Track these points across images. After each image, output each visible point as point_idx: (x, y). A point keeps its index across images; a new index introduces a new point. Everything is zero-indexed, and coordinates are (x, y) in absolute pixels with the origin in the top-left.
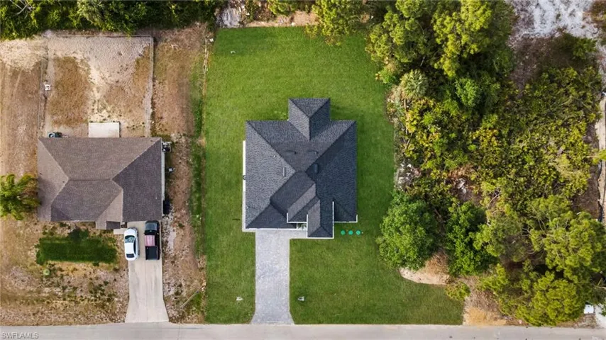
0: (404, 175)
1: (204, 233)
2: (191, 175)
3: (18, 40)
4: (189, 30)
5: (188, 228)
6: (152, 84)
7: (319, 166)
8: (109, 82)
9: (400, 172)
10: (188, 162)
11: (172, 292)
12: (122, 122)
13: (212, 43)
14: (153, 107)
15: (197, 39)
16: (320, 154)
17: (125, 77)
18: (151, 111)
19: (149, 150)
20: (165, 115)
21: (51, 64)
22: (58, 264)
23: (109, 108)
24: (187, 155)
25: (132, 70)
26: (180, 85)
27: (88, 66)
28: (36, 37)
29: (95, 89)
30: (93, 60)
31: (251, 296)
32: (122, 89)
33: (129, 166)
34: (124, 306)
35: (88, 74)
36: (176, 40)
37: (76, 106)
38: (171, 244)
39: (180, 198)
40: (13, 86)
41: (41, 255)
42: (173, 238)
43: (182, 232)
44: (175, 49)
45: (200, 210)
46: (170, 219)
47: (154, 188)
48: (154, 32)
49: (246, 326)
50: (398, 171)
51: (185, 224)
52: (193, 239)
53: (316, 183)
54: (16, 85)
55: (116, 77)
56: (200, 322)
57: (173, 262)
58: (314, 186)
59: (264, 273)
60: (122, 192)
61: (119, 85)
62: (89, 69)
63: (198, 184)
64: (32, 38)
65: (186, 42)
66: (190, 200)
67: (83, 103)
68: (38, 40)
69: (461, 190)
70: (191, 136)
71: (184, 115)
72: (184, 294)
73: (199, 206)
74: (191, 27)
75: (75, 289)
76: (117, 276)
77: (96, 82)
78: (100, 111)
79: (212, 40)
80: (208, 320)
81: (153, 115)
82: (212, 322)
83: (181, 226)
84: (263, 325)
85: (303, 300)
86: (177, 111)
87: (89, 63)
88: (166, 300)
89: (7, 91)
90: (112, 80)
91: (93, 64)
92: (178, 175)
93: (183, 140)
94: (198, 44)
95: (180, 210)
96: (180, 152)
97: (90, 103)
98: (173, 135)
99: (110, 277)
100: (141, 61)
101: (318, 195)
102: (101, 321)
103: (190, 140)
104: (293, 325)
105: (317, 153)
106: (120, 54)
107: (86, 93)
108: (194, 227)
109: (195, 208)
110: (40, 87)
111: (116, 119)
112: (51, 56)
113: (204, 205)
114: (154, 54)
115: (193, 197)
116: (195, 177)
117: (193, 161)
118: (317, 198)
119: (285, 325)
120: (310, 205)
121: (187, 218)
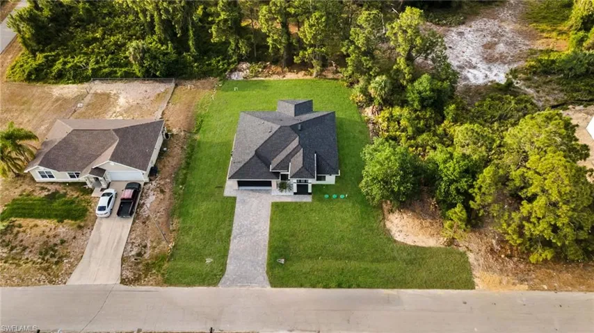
1: (183, 200)
4: (204, 81)
5: (168, 194)
6: (166, 104)
10: (182, 148)
11: (133, 253)
14: (163, 115)
20: (171, 119)
21: (90, 95)
22: (20, 221)
24: (183, 143)
25: (152, 99)
26: (189, 106)
27: (118, 97)
30: (124, 94)
31: (222, 257)
32: (140, 107)
34: (73, 266)
38: (147, 206)
39: (167, 170)
40: (52, 106)
41: (7, 213)
42: (151, 201)
43: (161, 197)
44: (191, 89)
45: (184, 182)
46: (153, 185)
48: (177, 81)
49: (212, 288)
51: (167, 190)
53: (299, 136)
54: (55, 105)
55: (138, 102)
56: (157, 285)
57: (144, 223)
58: (297, 139)
59: (241, 233)
61: (138, 105)
66: (177, 174)
67: (105, 113)
70: (190, 133)
72: (146, 256)
73: (185, 179)
74: (206, 79)
75: (25, 249)
76: (78, 234)
77: (120, 104)
79: (220, 85)
80: (166, 282)
82: (171, 285)
83: (162, 192)
84: (233, 288)
87: (120, 95)
88: (124, 260)
91: (122, 96)
92: (171, 154)
93: (183, 134)
94: (209, 87)
96: (177, 140)
97: (111, 113)
98: (174, 130)
99: (70, 235)
100: (161, 95)
102: (37, 283)
103: (188, 135)
104: (269, 288)
106: (146, 92)
107: (110, 108)
108: (175, 194)
109: (180, 180)
113: (190, 178)
114: (173, 91)
115: (180, 172)
116: (186, 158)
117: (187, 148)
118: (300, 147)
119: (260, 288)
120: (293, 153)
121: (170, 186)
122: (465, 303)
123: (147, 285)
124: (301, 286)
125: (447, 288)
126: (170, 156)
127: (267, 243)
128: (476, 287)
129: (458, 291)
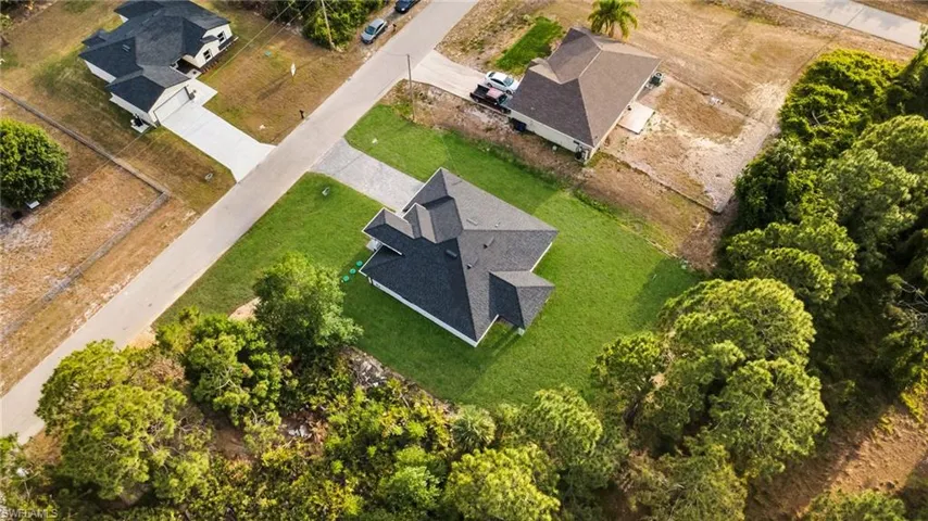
0: (369, 373)
1: (467, 145)
2: (537, 166)
3: (783, 103)
4: (711, 251)
5: (482, 135)
6: (664, 183)
7: (452, 257)
8: (691, 151)
9: (377, 370)
10: (552, 169)
11: (430, 93)
12: (638, 136)
13: (680, 266)
14: (636, 170)
15: (695, 254)
16: (465, 269)
17: (688, 167)
18: (633, 166)
19: (588, 129)
20: (619, 175)
21: (741, 116)
22: (527, 29)
23: (660, 134)
24: (560, 172)
25: (693, 176)
26: (646, 209)
27: (721, 143)
28: (778, 119)
29: (690, 135)
30: (726, 151)
31: (369, 150)
32: (676, 157)
33: (582, 102)
34: (448, 56)
35: (711, 139)
36: (705, 233)
37: (680, 111)
38: (477, 113)
39: (519, 142)
40: (731, 78)
41: (545, 22)
42: (483, 118)
43: (482, 127)
44: (694, 227)
45: (493, 153)
46: (504, 124)
47: (545, 115)
48: (728, 219)
49: (345, 131)
50: (381, 370)
51: (488, 134)
52: (468, 134)
53: (436, 245)
54: (733, 81)
55: (693, 157)
56: (382, 100)
57: (458, 107)
58: (434, 241)
59: (380, 172)
60: (558, 82)
61: (682, 156)
62: (716, 142)
63: (522, 167)
64: (779, 115)
65: (697, 242)
66: (509, 151)
67: (680, 118)
68: (774, 118)
69: (297, 428)
70: (579, 187)
71: (608, 193)
72: (420, 103)
73: (497, 156)
74: (713, 255)
75: (495, 32)
76: (480, 61)
77: (698, 140)
78: (662, 126)
79: (684, 267)
80: (379, 106)
81: (628, 166)
82: (373, 108)
83: (488, 130)
84: (332, 146)
85: (324, 192)
86: (617, 188)
87: (723, 146)
88: (427, 86)
89: (731, 73)
90: (692, 154)
91: (721, 148)
92: (545, 153)
93: (579, 177)
94: (687, 252)
95: (506, 137)
96: (569, 167)
97: (677, 123)
98: (592, 170)
99: (484, 56)
100: (698, 188)
101: (421, 241)
102: (450, 34)
103: (575, 183)
104: (308, 170)
105: (469, 268)
106: (718, 176)
107: (690, 126)
108: (480, 141)
109: (498, 152)
110: (718, 96)
111: (644, 133)
112: (749, 120)
113: (495, 161)
114: (700, 205)
115: (511, 155)
116: (533, 168)
117: (551, 175)
118: (418, 236)
119: (315, 163)
120: (417, 229)
121: (493, 139)
122: (150, 305)
123: (388, 93)
124: (288, 193)
125: (175, 304)
126: (542, 151)
127: (352, 187)
128: (150, 329)
129: (164, 310)
